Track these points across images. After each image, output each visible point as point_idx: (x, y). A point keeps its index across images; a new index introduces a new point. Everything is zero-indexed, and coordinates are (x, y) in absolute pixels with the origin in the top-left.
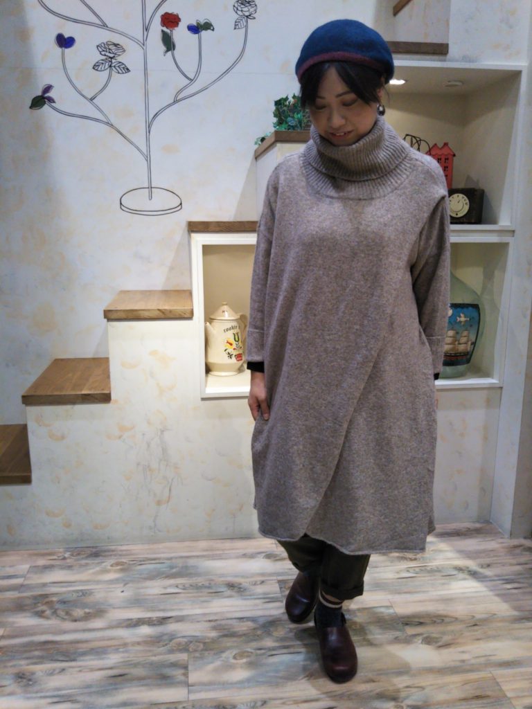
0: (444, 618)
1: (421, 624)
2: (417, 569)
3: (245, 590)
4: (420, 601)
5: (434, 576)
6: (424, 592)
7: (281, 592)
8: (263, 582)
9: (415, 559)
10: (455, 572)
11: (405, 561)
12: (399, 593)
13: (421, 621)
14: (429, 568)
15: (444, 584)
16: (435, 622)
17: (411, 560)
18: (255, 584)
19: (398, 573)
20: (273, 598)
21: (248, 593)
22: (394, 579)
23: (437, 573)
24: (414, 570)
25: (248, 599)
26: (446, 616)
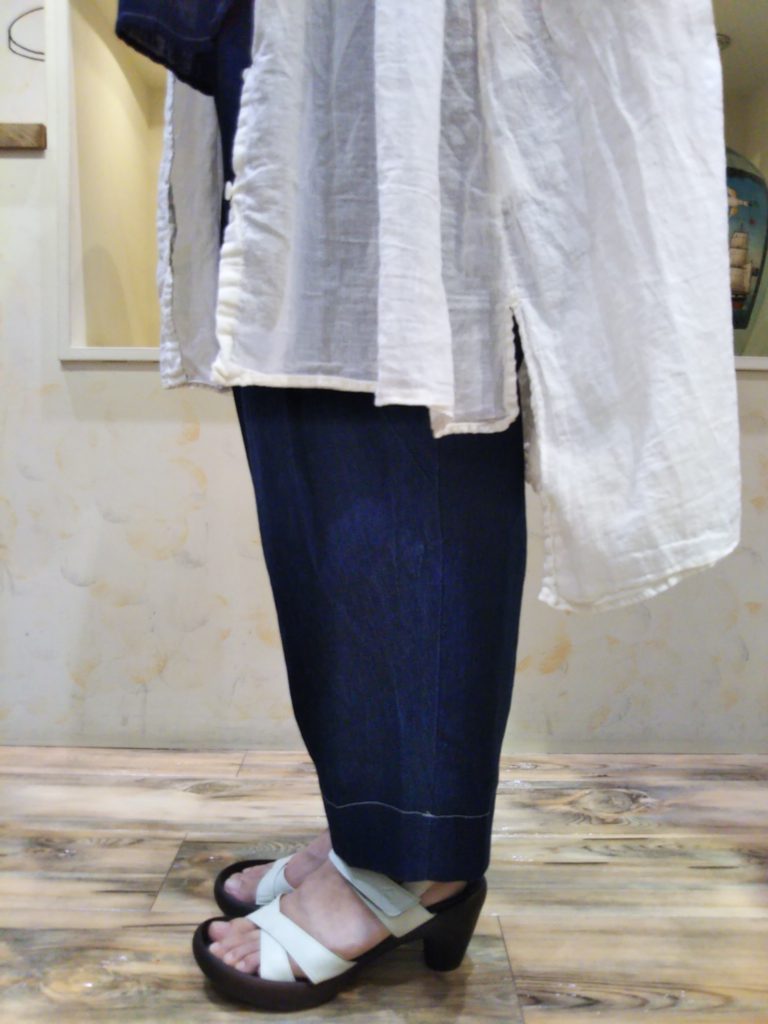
0: (683, 994)
1: (590, 1003)
2: (614, 846)
3: (72, 855)
4: (603, 932)
5: (668, 865)
6: (625, 905)
7: (171, 870)
8: (139, 841)
9: (616, 822)
10: (735, 861)
11: (584, 824)
12: (543, 903)
13: (593, 994)
14: (652, 846)
15: (692, 888)
16: (644, 1003)
17: (603, 822)
18: (112, 844)
19: (554, 849)
20: (132, 882)
21: (70, 864)
22: (534, 863)
23: (677, 859)
24: (607, 847)
25: (60, 879)
26: (689, 989)
